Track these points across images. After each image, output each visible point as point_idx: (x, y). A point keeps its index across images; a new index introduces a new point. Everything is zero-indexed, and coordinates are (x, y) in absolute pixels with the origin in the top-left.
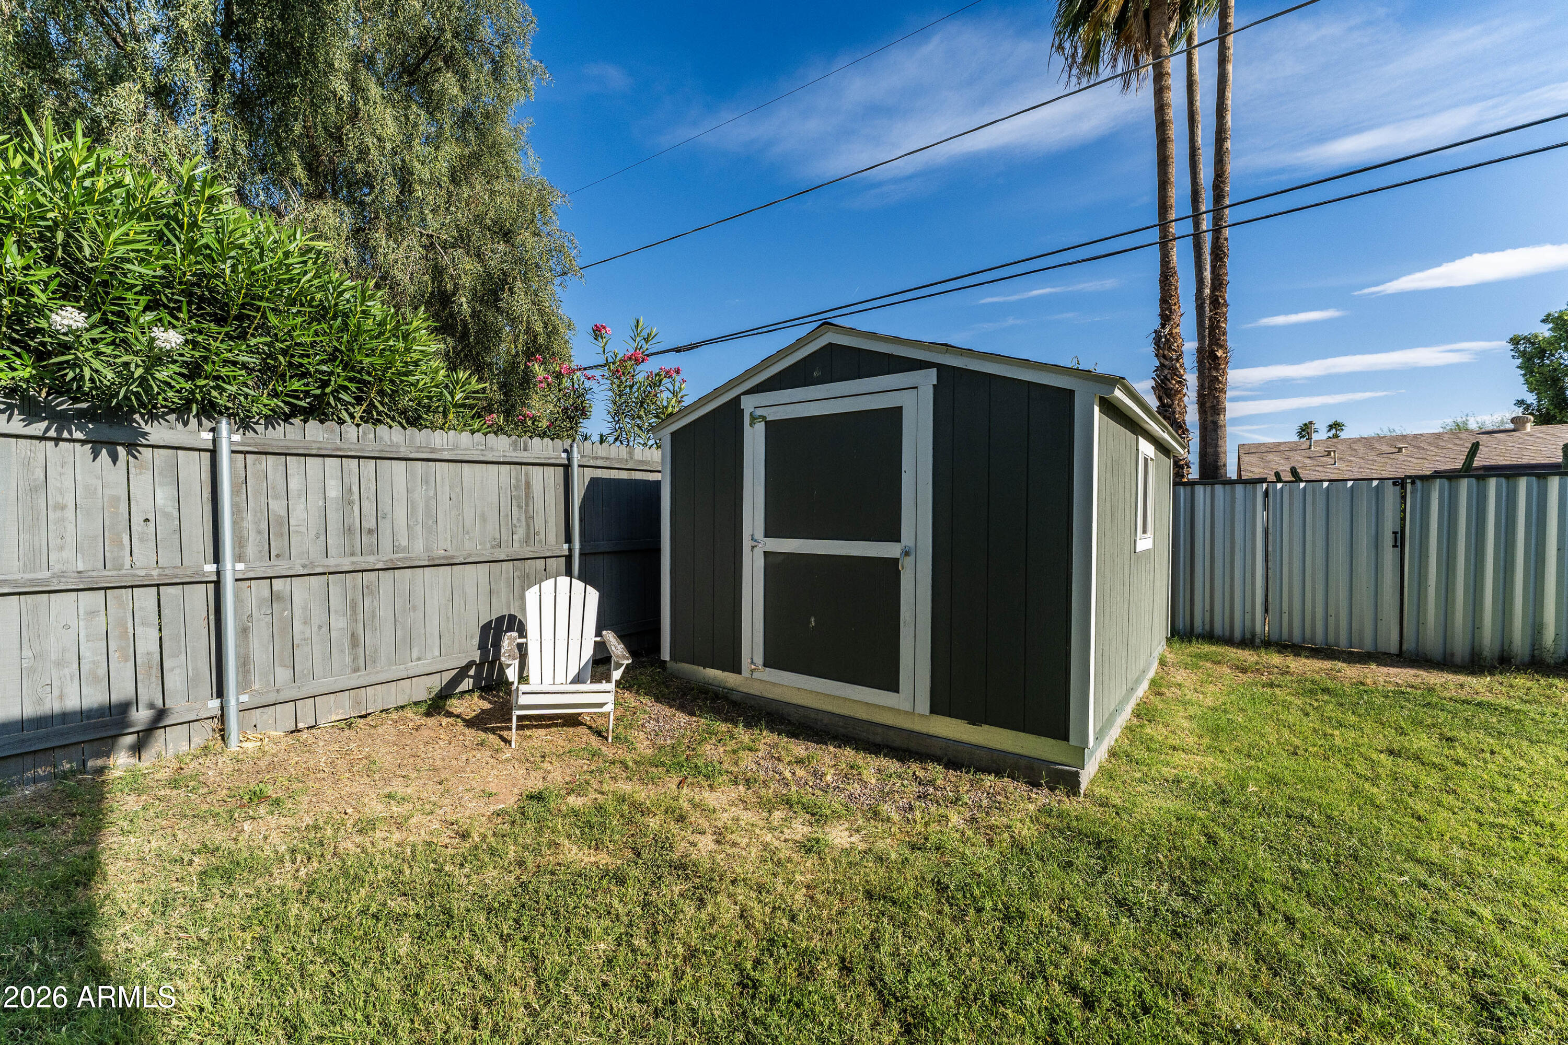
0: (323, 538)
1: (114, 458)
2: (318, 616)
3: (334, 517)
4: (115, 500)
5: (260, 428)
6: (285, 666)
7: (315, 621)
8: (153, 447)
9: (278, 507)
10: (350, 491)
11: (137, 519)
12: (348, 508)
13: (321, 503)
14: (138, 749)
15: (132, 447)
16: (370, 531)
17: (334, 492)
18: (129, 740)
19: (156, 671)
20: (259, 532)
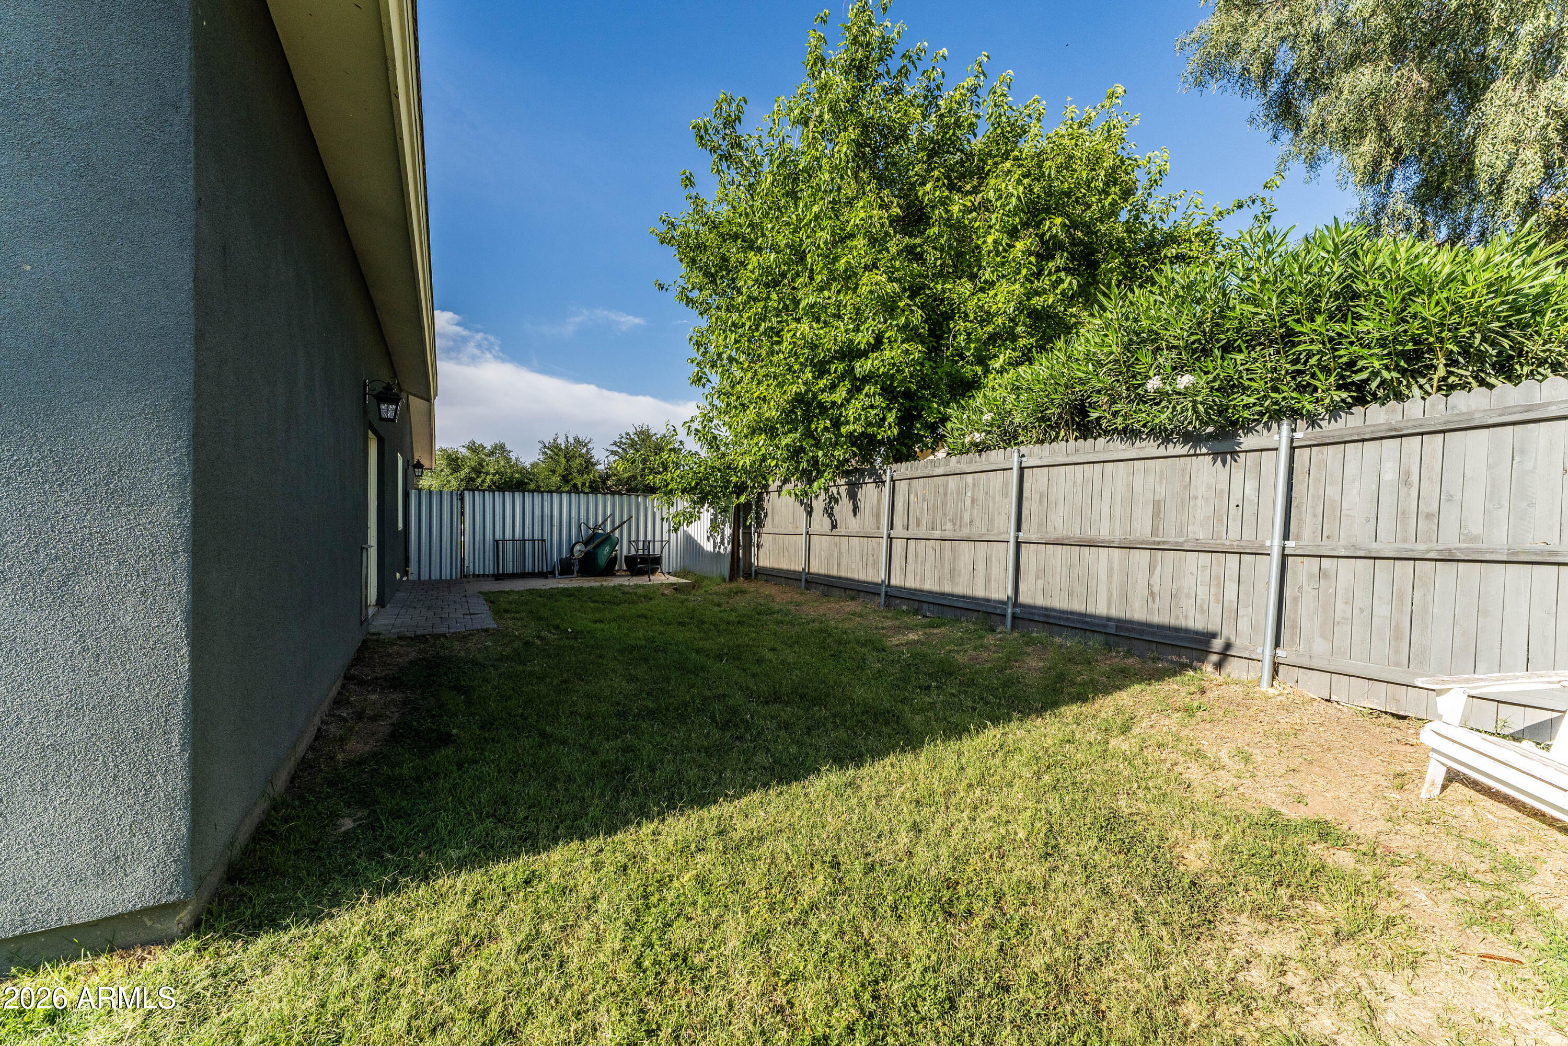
0: (1373, 521)
1: (1224, 463)
2: (1362, 599)
3: (1387, 501)
4: (1222, 491)
5: (1324, 424)
6: (1325, 638)
7: (1358, 604)
8: (1246, 451)
9: (1333, 492)
10: (1408, 474)
11: (1233, 505)
12: (1403, 490)
13: (1375, 487)
14: (1219, 666)
15: (1234, 453)
16: (1429, 516)
17: (1390, 475)
18: (1214, 658)
19: (1233, 614)
20: (1315, 516)
